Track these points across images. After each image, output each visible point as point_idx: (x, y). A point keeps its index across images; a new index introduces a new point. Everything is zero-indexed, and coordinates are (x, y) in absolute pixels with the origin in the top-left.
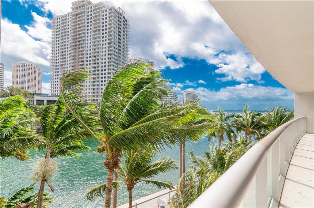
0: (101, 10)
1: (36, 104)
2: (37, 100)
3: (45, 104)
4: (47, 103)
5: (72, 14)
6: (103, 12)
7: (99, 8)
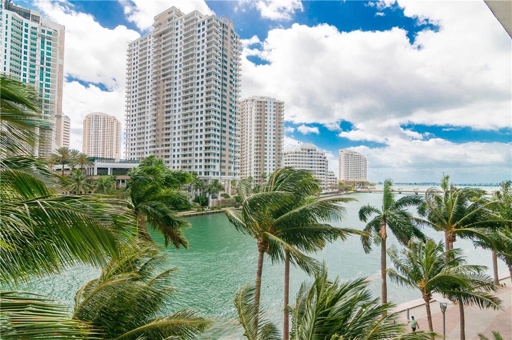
0: (195, 22)
1: (96, 174)
2: (98, 168)
3: (109, 174)
4: (113, 172)
5: (155, 34)
6: (199, 26)
7: (193, 20)
